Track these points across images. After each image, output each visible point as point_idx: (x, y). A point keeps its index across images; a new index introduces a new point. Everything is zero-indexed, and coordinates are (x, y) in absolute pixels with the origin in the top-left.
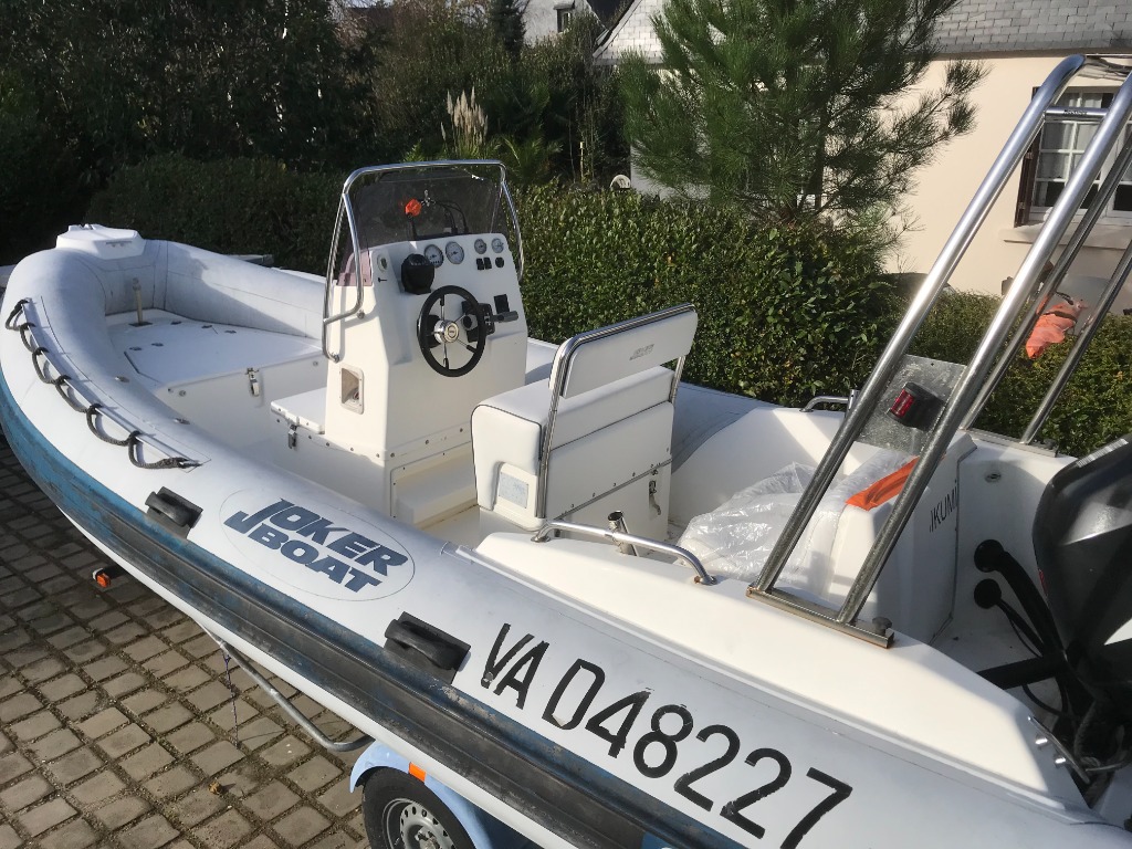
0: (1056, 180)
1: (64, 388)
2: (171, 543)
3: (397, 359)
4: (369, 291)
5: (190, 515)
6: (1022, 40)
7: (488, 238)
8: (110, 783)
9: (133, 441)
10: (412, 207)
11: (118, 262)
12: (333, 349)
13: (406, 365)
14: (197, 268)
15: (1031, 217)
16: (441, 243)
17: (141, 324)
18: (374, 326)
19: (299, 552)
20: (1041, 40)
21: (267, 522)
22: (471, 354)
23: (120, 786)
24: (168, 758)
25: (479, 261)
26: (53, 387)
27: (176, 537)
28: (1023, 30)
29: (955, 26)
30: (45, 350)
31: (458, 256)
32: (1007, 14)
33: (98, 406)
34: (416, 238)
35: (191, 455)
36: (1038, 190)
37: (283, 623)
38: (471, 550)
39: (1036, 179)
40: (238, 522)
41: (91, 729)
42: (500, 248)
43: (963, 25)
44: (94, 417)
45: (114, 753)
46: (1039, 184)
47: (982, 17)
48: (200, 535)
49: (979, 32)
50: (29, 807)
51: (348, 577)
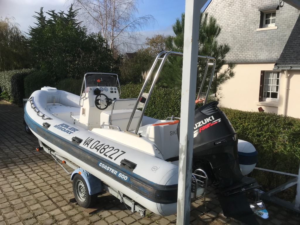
0: (268, 92)
1: (35, 109)
2: (45, 130)
3: (91, 106)
4: (87, 94)
5: (49, 126)
6: (257, 60)
7: (113, 88)
8: (32, 183)
9: (43, 116)
10: (99, 81)
11: (52, 93)
12: (82, 105)
13: (93, 107)
14: (66, 95)
15: (263, 100)
16: (104, 87)
17: (54, 105)
18: (88, 100)
19: (63, 130)
20: (262, 60)
21: (60, 126)
22: (106, 107)
23: (33, 184)
24: (43, 181)
25: (111, 91)
26: (33, 109)
27: (46, 130)
28: (258, 58)
29: (243, 57)
30: (33, 104)
31: (107, 90)
32: (254, 55)
33: (39, 111)
34: (98, 86)
35: (51, 118)
36: (265, 94)
37: (58, 140)
38: (91, 130)
39: (264, 91)
40: (56, 126)
41: (30, 176)
42: (115, 89)
43: (245, 57)
44: (38, 113)
45: (33, 180)
46: (265, 92)
47: (249, 55)
48: (50, 129)
49: (248, 58)
50: (16, 186)
51: (69, 132)
